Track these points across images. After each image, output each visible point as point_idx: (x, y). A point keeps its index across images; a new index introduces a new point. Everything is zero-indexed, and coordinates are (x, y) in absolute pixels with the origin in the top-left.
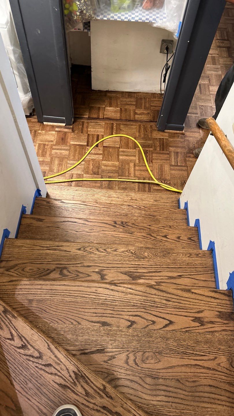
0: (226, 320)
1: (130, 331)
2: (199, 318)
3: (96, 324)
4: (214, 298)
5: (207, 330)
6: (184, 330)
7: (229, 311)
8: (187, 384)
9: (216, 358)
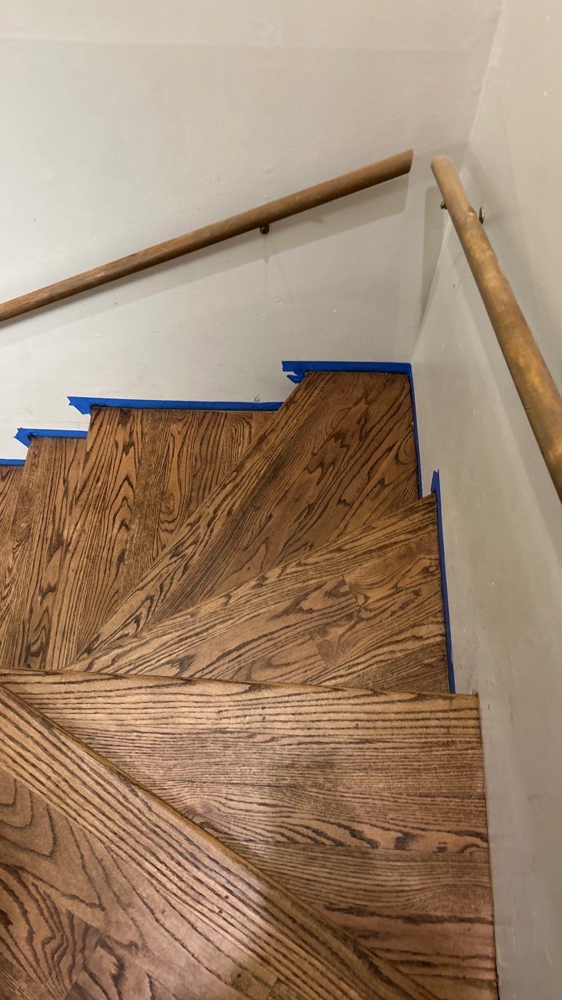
0: (129, 418)
1: (133, 527)
2: (124, 446)
3: (120, 570)
4: (100, 427)
5: (140, 439)
6: (138, 465)
7: (118, 413)
8: (198, 466)
9: (172, 435)
